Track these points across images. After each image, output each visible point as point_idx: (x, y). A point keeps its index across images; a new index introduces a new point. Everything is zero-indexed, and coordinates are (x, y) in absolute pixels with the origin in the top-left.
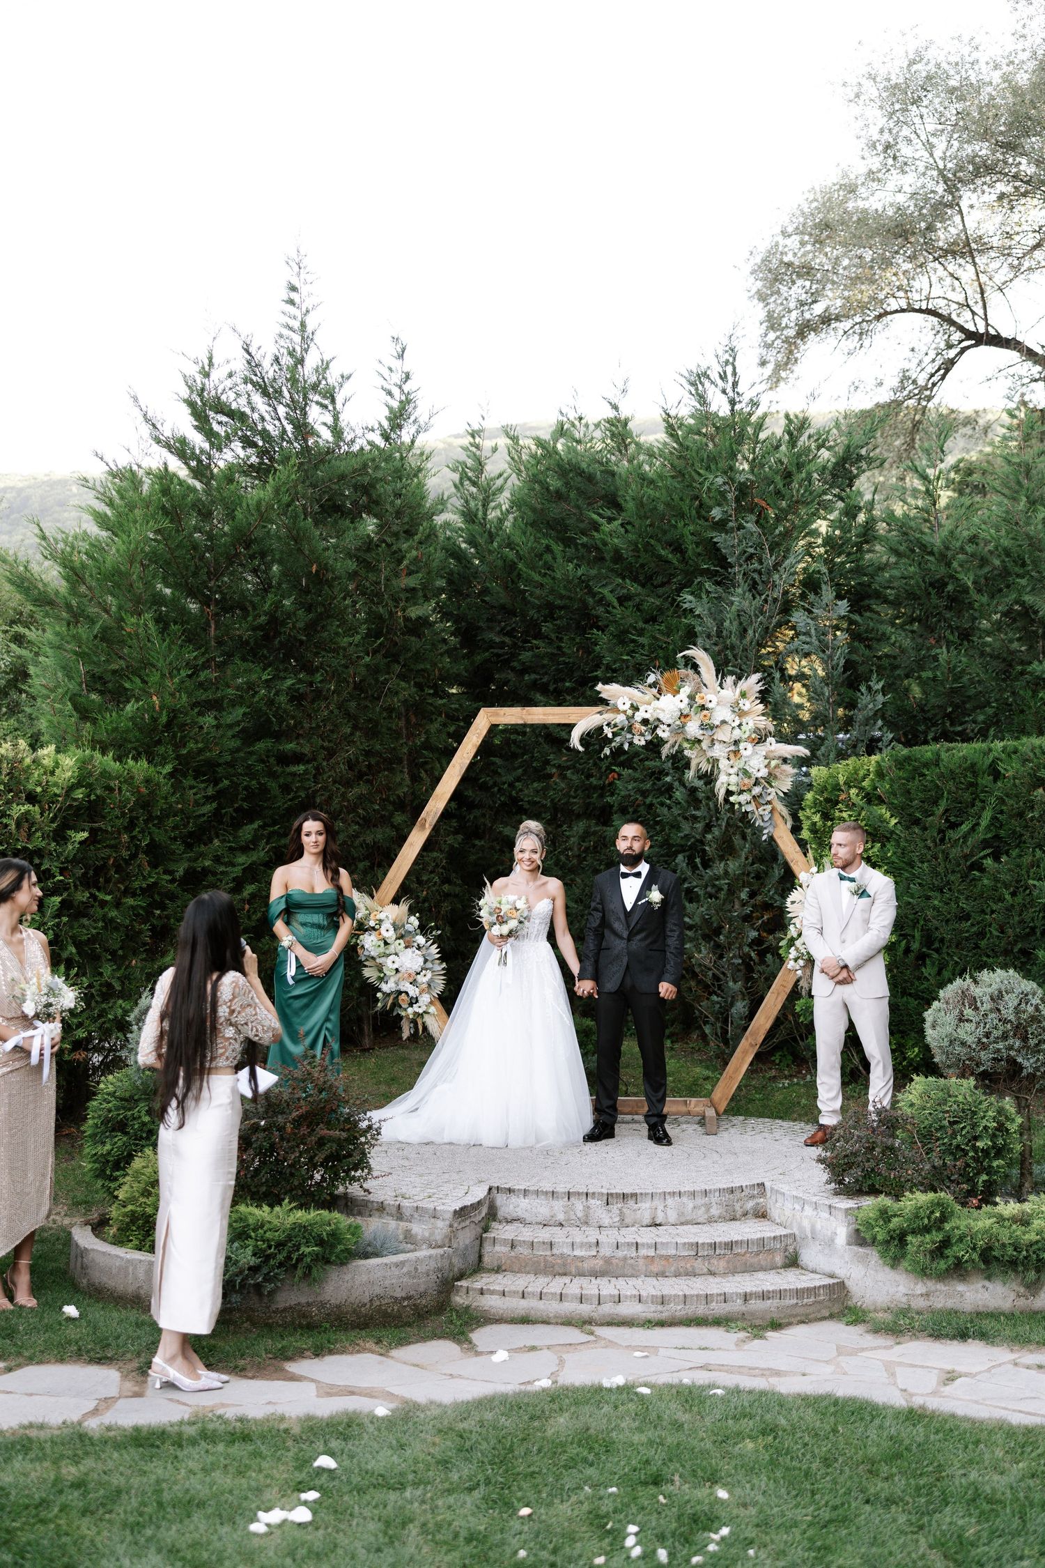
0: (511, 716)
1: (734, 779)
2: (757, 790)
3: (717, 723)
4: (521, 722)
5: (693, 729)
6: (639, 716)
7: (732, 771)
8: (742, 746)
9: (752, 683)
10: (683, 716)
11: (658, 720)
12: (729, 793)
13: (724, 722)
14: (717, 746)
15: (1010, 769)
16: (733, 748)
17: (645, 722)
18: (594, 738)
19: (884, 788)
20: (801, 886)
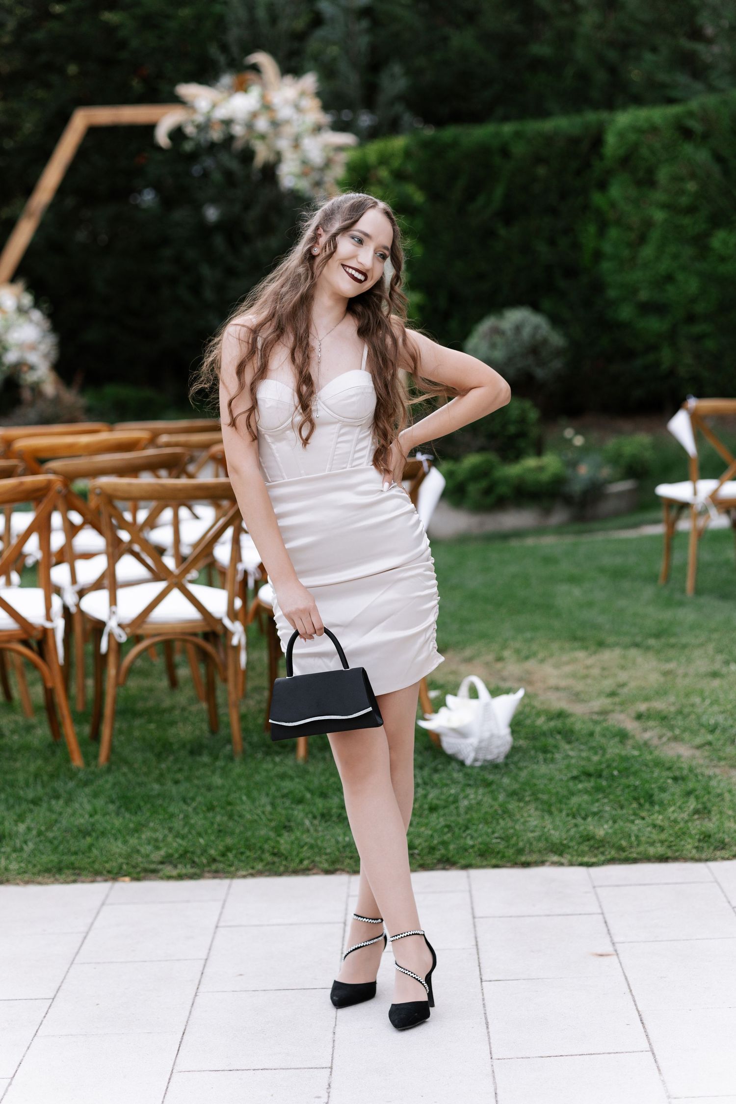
0: (104, 115)
3: (285, 120)
5: (262, 124)
9: (310, 81)
10: (255, 114)
11: (231, 119)
15: (519, 149)
16: (295, 141)
17: (221, 121)
18: (177, 134)
19: (410, 168)
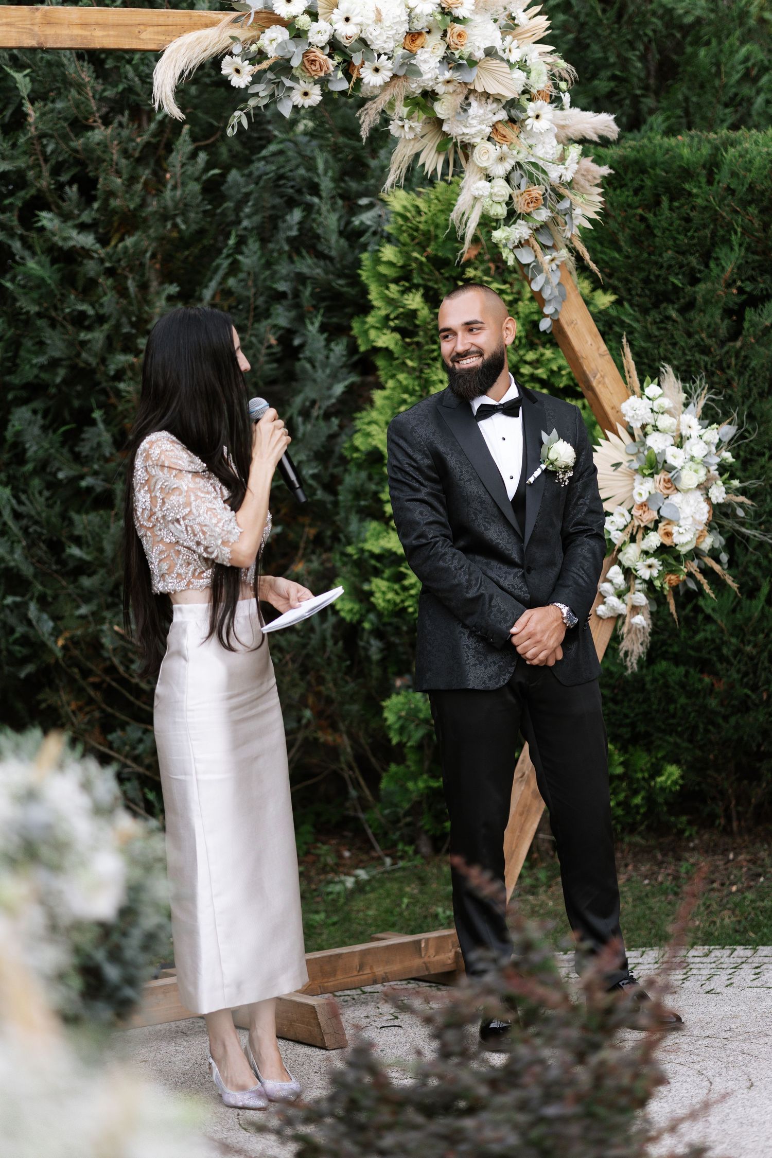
1: (502, 189)
2: (543, 215)
3: (479, 54)
4: (29, 42)
5: (426, 67)
6: (319, 33)
7: (500, 170)
8: (531, 108)
10: (413, 36)
11: (363, 42)
12: (488, 223)
13: (490, 53)
14: (476, 108)
16: (503, 115)
17: (334, 46)
20: (616, 432)
